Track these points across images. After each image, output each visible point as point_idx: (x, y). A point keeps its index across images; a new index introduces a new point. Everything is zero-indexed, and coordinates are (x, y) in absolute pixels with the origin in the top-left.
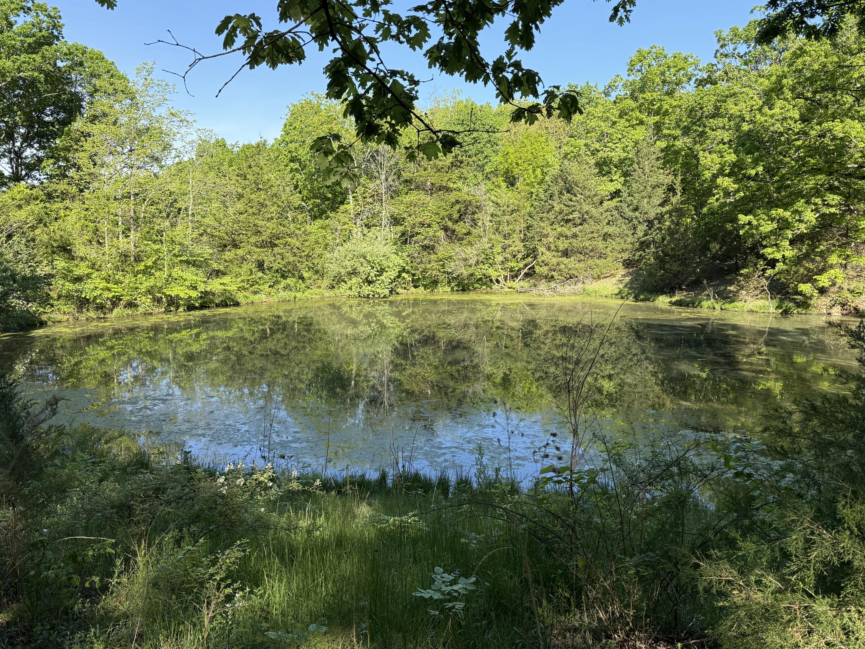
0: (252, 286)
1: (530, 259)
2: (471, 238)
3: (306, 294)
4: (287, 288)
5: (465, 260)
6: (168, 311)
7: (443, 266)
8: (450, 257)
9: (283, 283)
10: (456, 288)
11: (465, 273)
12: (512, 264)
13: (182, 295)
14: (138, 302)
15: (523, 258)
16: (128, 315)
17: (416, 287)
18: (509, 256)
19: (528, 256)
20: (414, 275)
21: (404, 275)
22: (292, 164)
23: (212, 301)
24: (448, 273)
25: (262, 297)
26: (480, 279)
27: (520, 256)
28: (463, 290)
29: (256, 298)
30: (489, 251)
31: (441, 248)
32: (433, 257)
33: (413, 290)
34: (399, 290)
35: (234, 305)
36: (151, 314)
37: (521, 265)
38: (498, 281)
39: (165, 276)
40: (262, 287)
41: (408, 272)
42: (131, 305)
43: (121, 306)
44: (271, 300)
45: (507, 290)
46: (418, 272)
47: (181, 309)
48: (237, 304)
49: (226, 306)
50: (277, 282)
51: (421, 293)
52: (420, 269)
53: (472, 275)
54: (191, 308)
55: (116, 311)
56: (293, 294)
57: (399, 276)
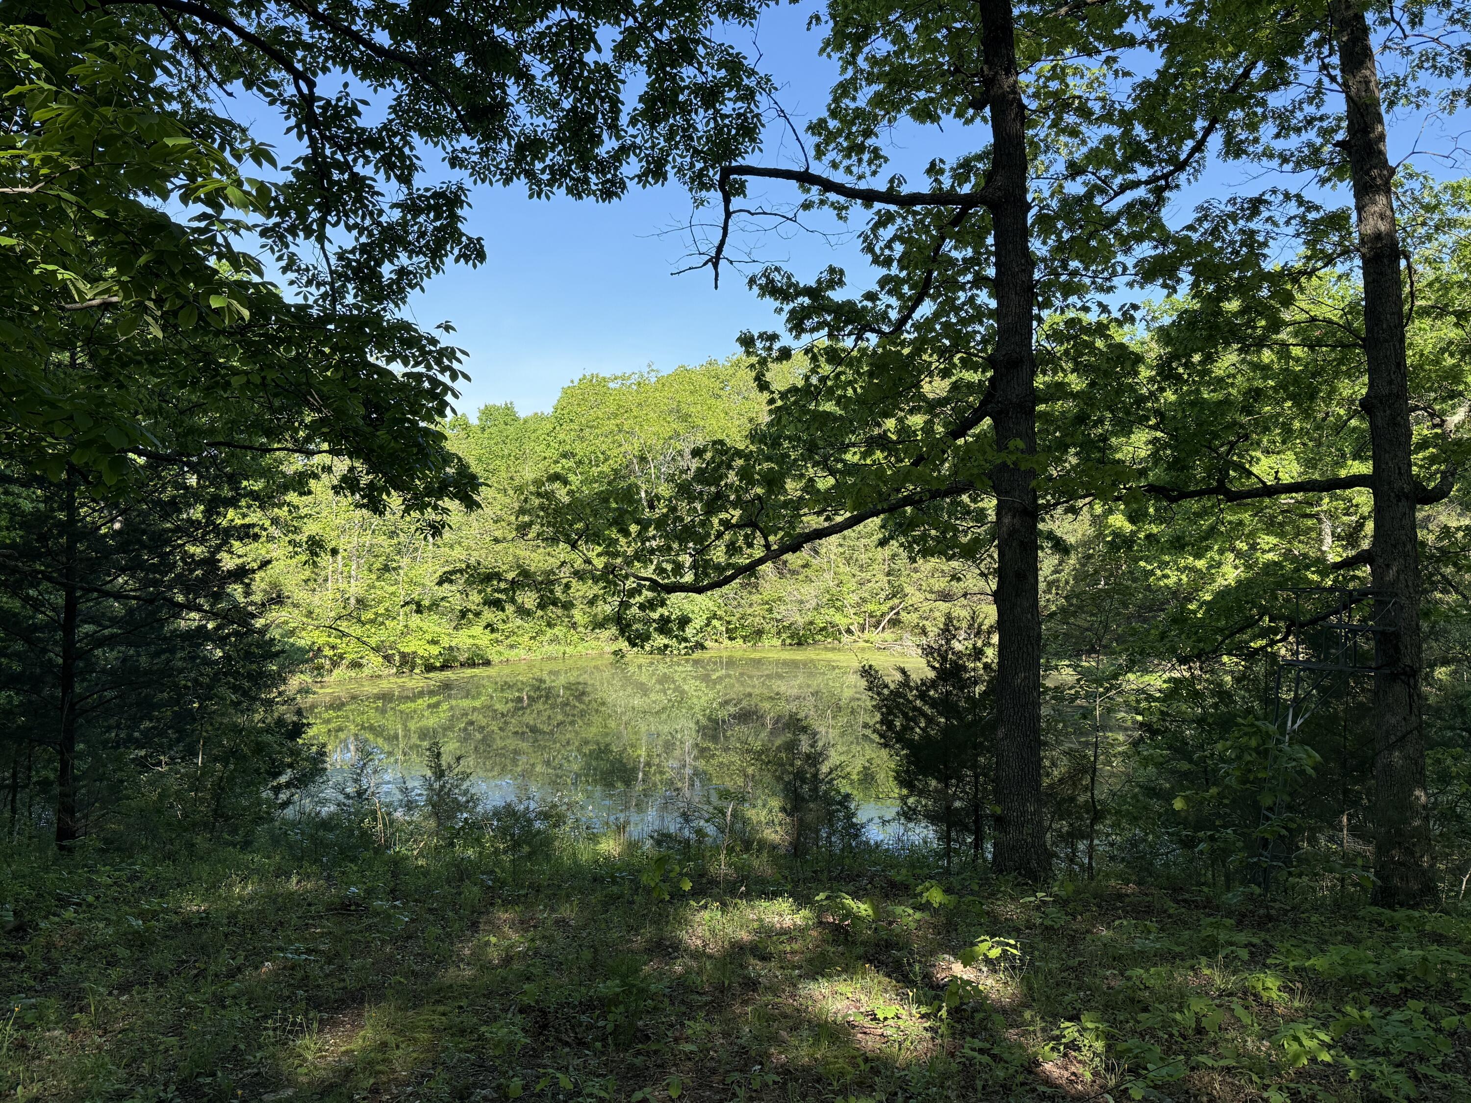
0: (507, 637)
1: (896, 601)
2: (809, 572)
3: (579, 648)
4: (555, 640)
5: (801, 602)
6: (400, 673)
7: (770, 611)
8: (780, 599)
9: (550, 633)
10: (788, 641)
11: (800, 621)
12: (870, 607)
13: (421, 652)
14: (364, 661)
15: (887, 598)
16: (350, 678)
17: (731, 639)
18: (866, 595)
19: (894, 596)
20: (729, 623)
21: (715, 622)
22: (564, 461)
23: (455, 659)
24: (778, 621)
25: (521, 653)
26: (824, 629)
27: (883, 595)
28: (799, 644)
29: (512, 654)
30: (834, 591)
31: (767, 586)
32: (755, 598)
33: (727, 642)
34: (708, 644)
35: (483, 664)
36: (379, 676)
37: (885, 608)
38: (849, 631)
39: (400, 627)
40: (520, 639)
41: (720, 619)
42: (356, 665)
43: (342, 667)
44: (532, 656)
45: (862, 644)
46: (734, 619)
47: (417, 671)
48: (487, 663)
49: (473, 665)
50: (540, 632)
51: (738, 648)
52: (738, 615)
53: (811, 623)
54: (430, 668)
55: (336, 672)
56: (562, 649)
57: (707, 625)
